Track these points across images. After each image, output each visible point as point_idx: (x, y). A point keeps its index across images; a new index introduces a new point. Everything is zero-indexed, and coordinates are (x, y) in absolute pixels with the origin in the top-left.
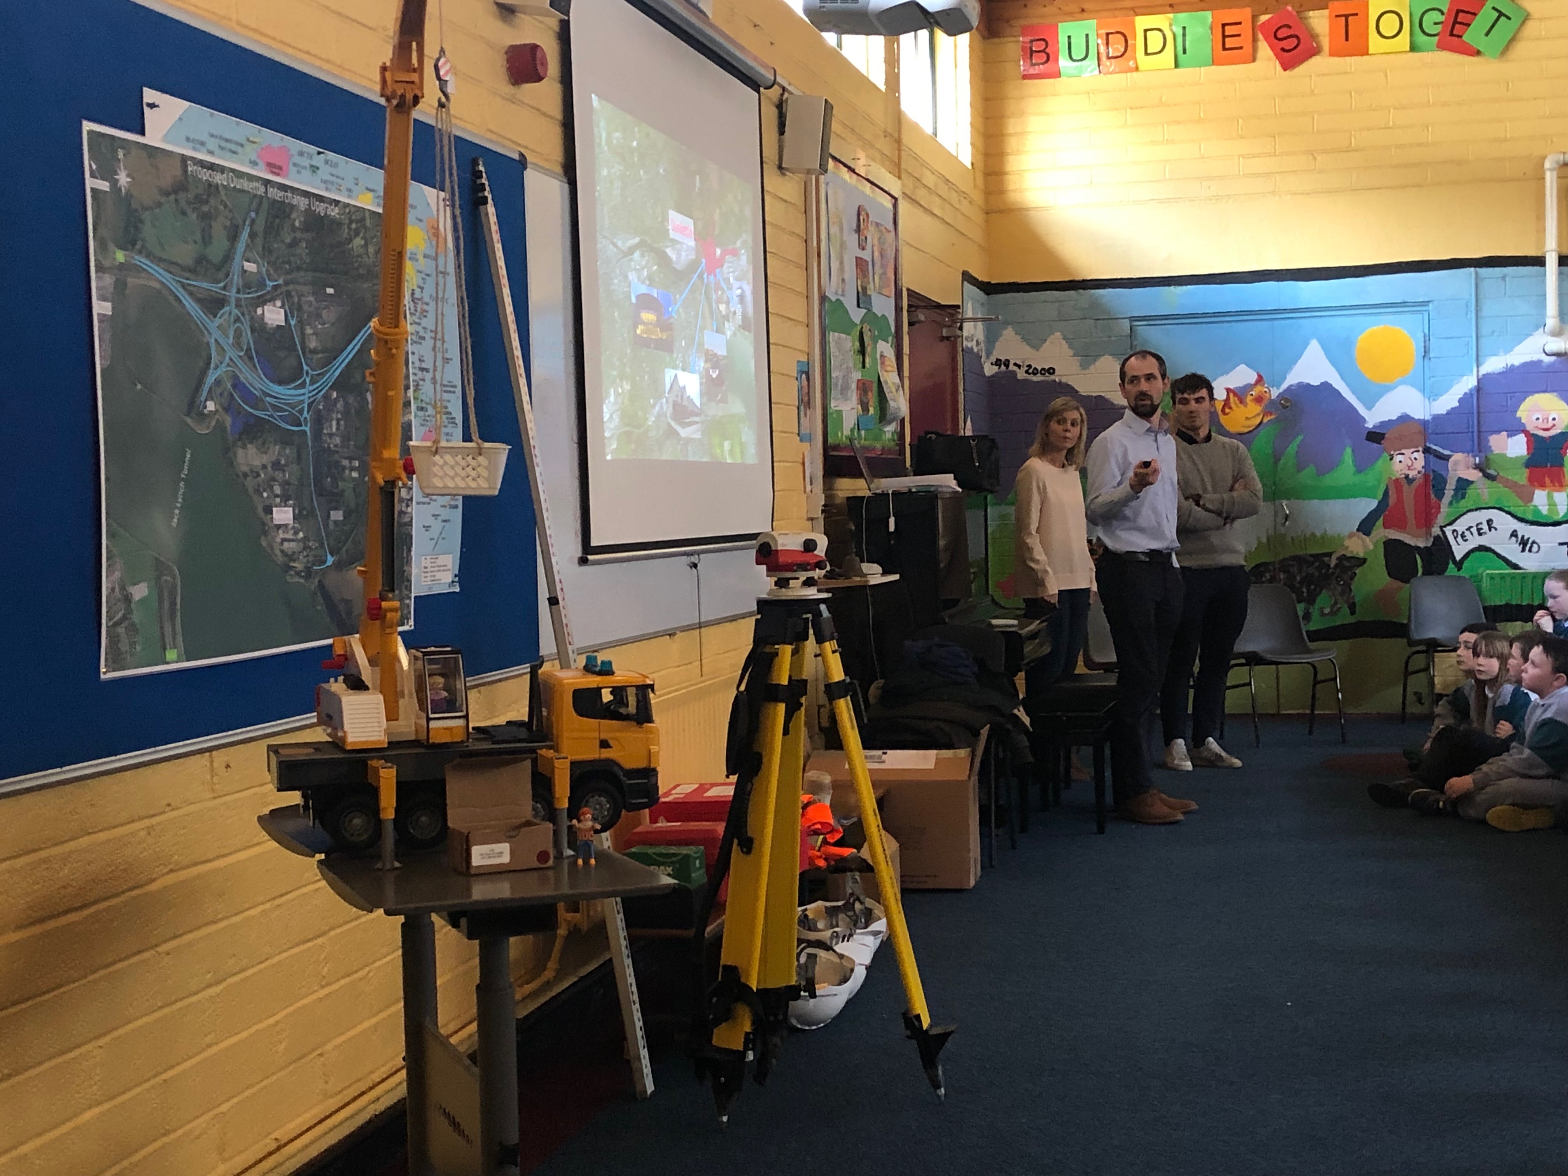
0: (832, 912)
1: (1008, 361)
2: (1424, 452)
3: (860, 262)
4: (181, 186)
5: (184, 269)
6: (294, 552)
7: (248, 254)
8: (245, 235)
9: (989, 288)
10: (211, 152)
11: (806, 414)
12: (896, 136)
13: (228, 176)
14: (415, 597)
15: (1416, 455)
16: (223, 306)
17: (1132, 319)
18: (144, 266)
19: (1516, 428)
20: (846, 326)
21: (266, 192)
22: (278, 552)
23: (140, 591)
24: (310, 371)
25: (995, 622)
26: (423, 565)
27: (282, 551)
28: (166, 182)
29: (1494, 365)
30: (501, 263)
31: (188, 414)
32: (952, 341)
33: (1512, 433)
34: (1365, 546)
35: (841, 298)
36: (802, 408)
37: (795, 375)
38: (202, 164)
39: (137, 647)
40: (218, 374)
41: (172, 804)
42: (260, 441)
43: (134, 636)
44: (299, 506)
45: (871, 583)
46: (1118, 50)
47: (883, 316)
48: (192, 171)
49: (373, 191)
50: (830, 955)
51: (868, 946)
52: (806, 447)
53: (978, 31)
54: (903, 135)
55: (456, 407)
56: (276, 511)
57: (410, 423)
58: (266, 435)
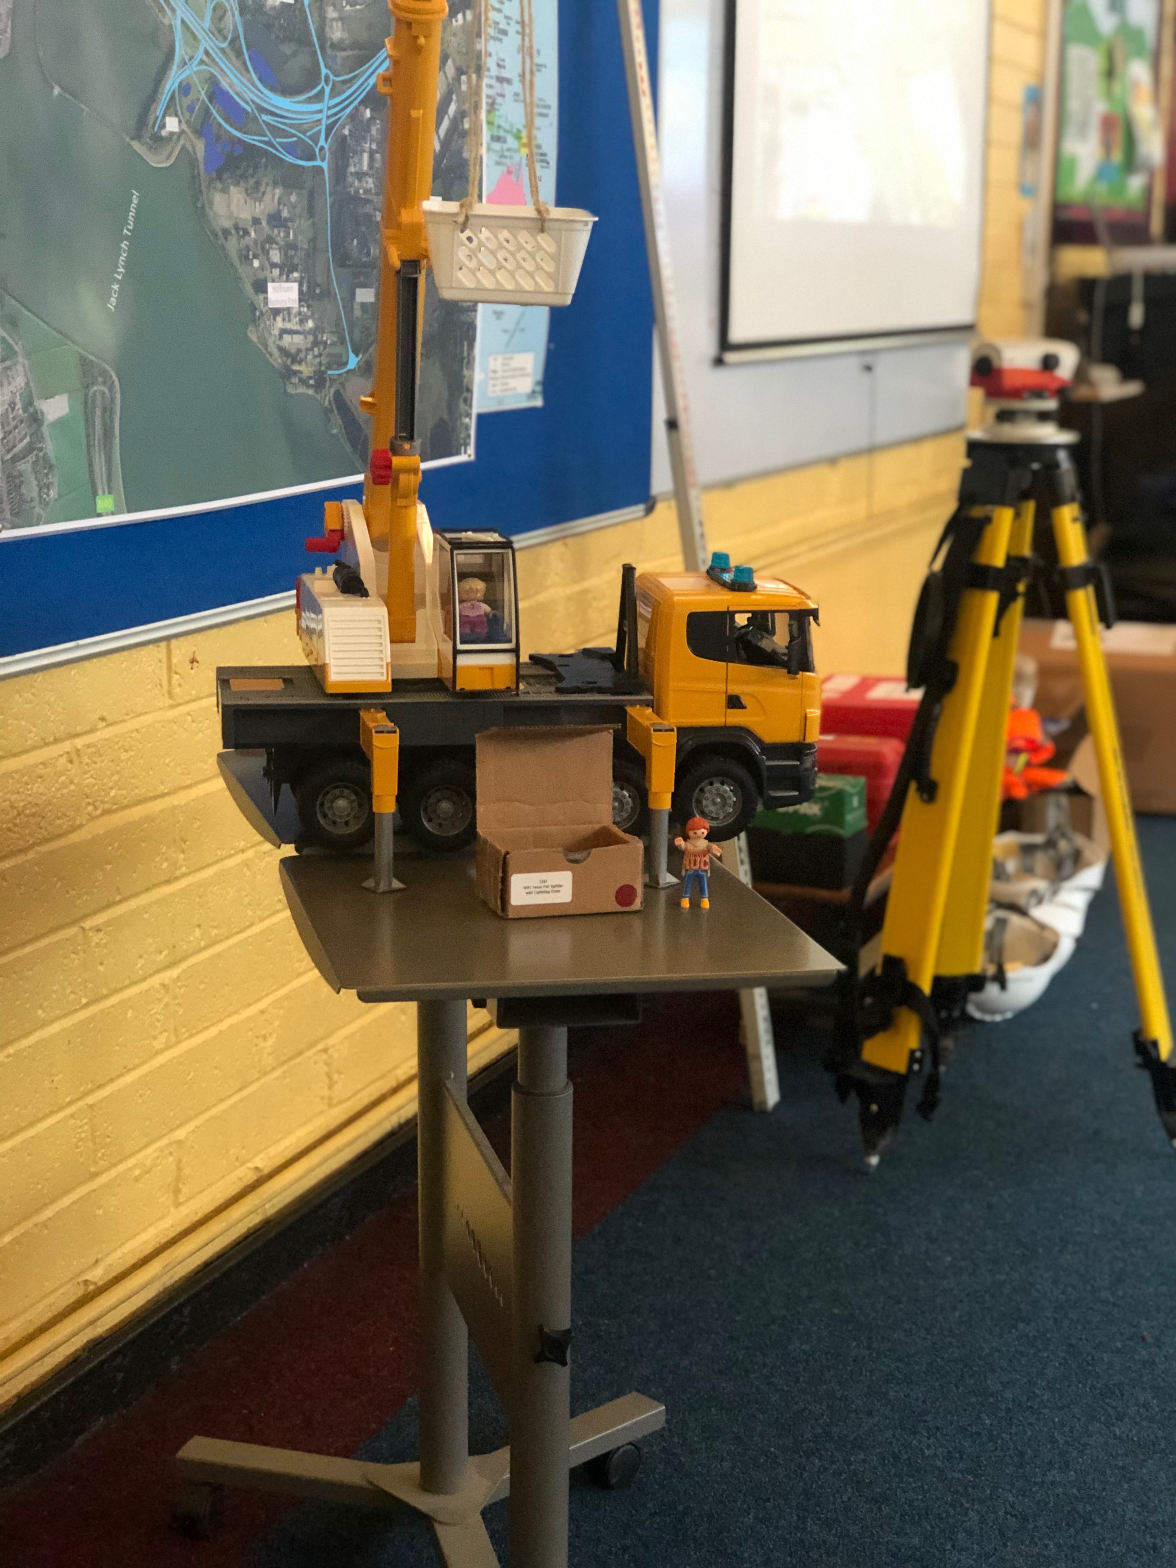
0: (1027, 852)
6: (299, 351)
11: (1031, 159)
14: (478, 416)
20: (1091, 39)
22: (274, 351)
23: (55, 408)
24: (332, 77)
26: (492, 366)
27: (281, 349)
31: (137, 135)
36: (1026, 150)
37: (1021, 103)
39: (51, 492)
40: (187, 73)
41: (108, 718)
42: (251, 182)
43: (47, 474)
44: (309, 282)
45: (1101, 398)
47: (1141, 24)
50: (1024, 921)
51: (1077, 910)
52: (1028, 204)
55: (548, 137)
56: (273, 289)
57: (480, 161)
58: (261, 171)
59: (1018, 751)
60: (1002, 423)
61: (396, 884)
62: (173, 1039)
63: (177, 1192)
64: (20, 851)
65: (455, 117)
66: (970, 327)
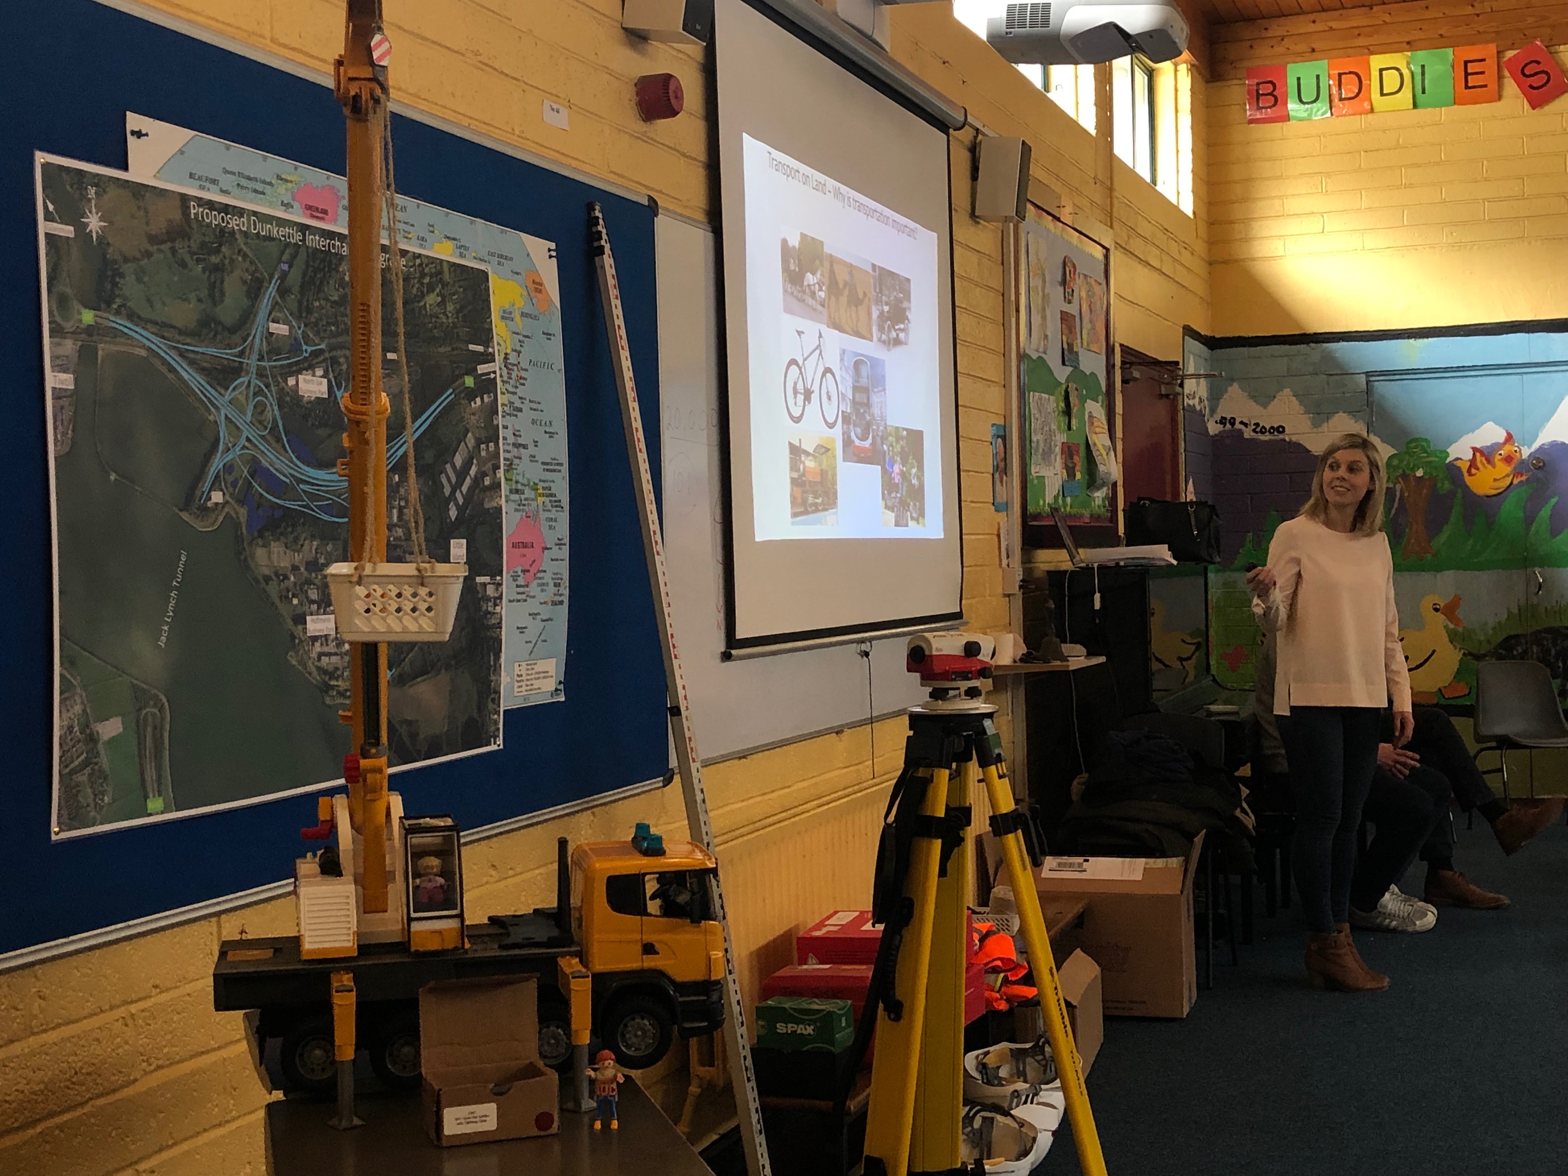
0: (1018, 1055)
1: (1234, 419)
3: (1065, 317)
4: (179, 232)
5: (181, 332)
6: (336, 669)
7: (276, 314)
8: (272, 289)
9: (1212, 343)
10: (225, 192)
11: (1001, 482)
12: (1109, 184)
13: (249, 220)
14: (505, 711)
16: (238, 377)
17: (1369, 374)
18: (126, 330)
20: (1050, 385)
21: (304, 240)
22: (314, 669)
23: (110, 729)
25: (1214, 708)
26: (517, 672)
27: (319, 669)
28: (158, 226)
30: (620, 322)
31: (186, 507)
32: (1172, 399)
35: (1043, 356)
36: (997, 475)
37: (990, 439)
38: (211, 205)
39: (106, 798)
40: (230, 457)
41: (161, 985)
42: (291, 537)
43: (101, 784)
45: (1071, 668)
46: (1351, 91)
47: (1092, 373)
48: (196, 214)
49: (454, 239)
50: (1008, 1121)
51: (1054, 1107)
52: (1001, 517)
53: (1200, 74)
54: (1115, 180)
55: (562, 488)
56: (312, 620)
57: (500, 509)
58: (299, 529)
59: (996, 970)
60: (937, 700)
61: (357, 1121)
64: (78, 1105)
65: (476, 477)
66: (958, 616)
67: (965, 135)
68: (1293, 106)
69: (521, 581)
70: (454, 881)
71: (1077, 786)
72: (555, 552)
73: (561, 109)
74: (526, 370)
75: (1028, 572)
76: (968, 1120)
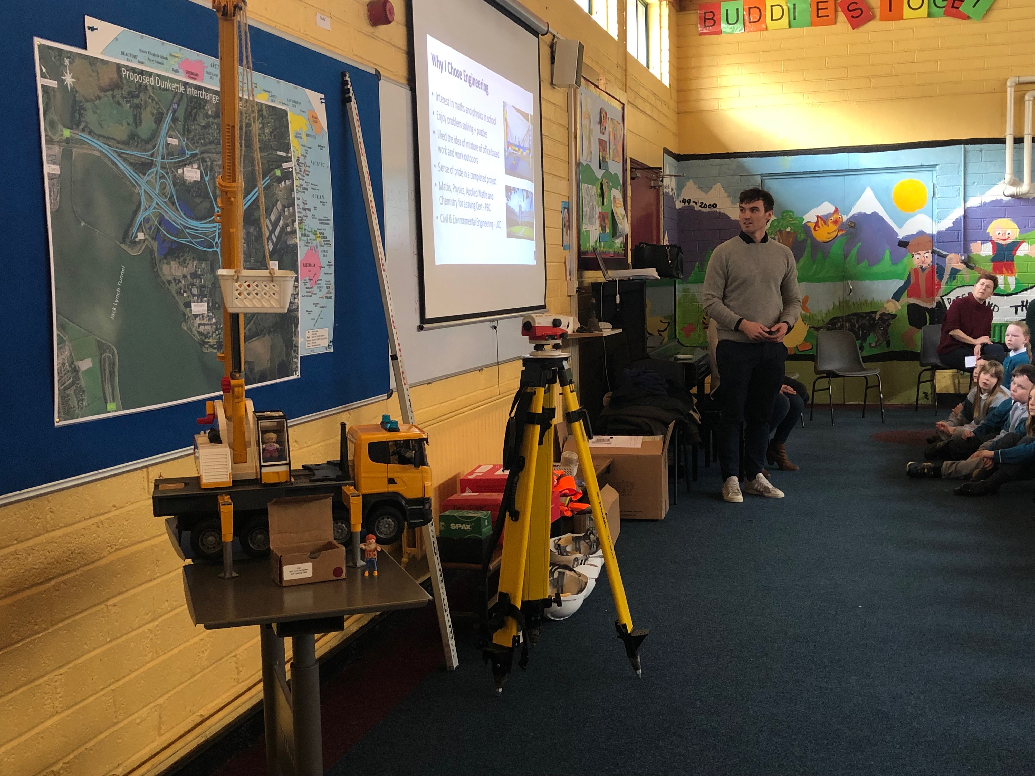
0: (576, 540)
1: (690, 200)
2: (932, 253)
3: (602, 143)
4: (116, 86)
5: (118, 142)
6: (208, 333)
7: (171, 133)
8: (168, 119)
9: (679, 158)
10: (141, 63)
11: (567, 233)
12: (625, 68)
13: (155, 79)
14: (301, 357)
15: (927, 254)
16: (151, 168)
17: (762, 175)
18: (87, 140)
19: (986, 239)
20: (592, 180)
21: (185, 91)
22: (196, 333)
23: (85, 365)
25: (680, 356)
26: (307, 335)
27: (198, 332)
28: (105, 81)
29: (974, 202)
30: (360, 139)
31: (124, 241)
32: (657, 189)
33: (984, 241)
34: (896, 307)
35: (589, 163)
36: (564, 230)
37: (561, 210)
38: (134, 70)
39: (84, 403)
40: (147, 214)
41: (117, 505)
42: (182, 259)
43: (81, 395)
44: (212, 302)
45: (604, 335)
46: (755, 18)
47: (615, 174)
48: (125, 75)
49: (268, 92)
50: (572, 573)
51: (596, 566)
52: (567, 253)
53: (673, 6)
54: (628, 66)
55: (330, 234)
56: (194, 306)
57: (295, 245)
58: (186, 254)
59: (565, 495)
60: (538, 350)
61: (234, 574)
62: (155, 656)
63: (160, 728)
64: (73, 570)
65: (283, 226)
66: (543, 307)
67: (547, 39)
68: (724, 26)
69: (308, 285)
70: (284, 446)
71: (606, 399)
72: (327, 270)
73: (327, 19)
74: (309, 167)
75: (581, 283)
76: (552, 573)
